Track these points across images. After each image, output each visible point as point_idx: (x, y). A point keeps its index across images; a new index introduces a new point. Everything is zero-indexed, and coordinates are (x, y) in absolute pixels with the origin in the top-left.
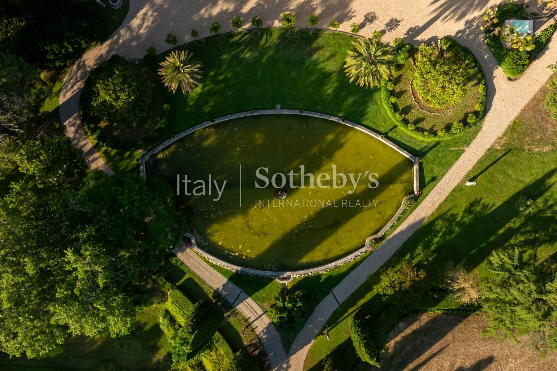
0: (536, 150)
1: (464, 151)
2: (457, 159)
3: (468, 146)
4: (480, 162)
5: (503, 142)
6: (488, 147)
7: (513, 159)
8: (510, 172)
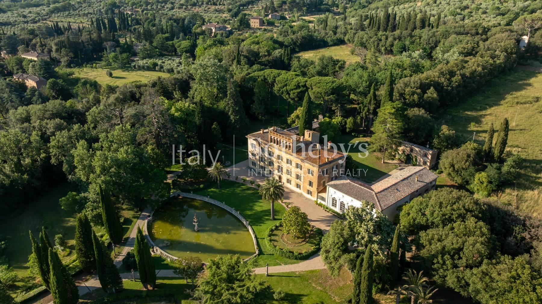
0: (313, 285)
1: (280, 265)
2: (274, 265)
3: (285, 264)
4: (283, 273)
5: (302, 273)
6: (293, 271)
7: (298, 281)
8: (291, 285)
